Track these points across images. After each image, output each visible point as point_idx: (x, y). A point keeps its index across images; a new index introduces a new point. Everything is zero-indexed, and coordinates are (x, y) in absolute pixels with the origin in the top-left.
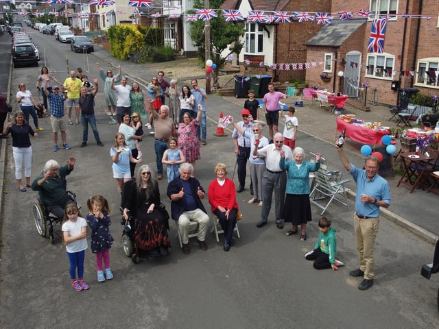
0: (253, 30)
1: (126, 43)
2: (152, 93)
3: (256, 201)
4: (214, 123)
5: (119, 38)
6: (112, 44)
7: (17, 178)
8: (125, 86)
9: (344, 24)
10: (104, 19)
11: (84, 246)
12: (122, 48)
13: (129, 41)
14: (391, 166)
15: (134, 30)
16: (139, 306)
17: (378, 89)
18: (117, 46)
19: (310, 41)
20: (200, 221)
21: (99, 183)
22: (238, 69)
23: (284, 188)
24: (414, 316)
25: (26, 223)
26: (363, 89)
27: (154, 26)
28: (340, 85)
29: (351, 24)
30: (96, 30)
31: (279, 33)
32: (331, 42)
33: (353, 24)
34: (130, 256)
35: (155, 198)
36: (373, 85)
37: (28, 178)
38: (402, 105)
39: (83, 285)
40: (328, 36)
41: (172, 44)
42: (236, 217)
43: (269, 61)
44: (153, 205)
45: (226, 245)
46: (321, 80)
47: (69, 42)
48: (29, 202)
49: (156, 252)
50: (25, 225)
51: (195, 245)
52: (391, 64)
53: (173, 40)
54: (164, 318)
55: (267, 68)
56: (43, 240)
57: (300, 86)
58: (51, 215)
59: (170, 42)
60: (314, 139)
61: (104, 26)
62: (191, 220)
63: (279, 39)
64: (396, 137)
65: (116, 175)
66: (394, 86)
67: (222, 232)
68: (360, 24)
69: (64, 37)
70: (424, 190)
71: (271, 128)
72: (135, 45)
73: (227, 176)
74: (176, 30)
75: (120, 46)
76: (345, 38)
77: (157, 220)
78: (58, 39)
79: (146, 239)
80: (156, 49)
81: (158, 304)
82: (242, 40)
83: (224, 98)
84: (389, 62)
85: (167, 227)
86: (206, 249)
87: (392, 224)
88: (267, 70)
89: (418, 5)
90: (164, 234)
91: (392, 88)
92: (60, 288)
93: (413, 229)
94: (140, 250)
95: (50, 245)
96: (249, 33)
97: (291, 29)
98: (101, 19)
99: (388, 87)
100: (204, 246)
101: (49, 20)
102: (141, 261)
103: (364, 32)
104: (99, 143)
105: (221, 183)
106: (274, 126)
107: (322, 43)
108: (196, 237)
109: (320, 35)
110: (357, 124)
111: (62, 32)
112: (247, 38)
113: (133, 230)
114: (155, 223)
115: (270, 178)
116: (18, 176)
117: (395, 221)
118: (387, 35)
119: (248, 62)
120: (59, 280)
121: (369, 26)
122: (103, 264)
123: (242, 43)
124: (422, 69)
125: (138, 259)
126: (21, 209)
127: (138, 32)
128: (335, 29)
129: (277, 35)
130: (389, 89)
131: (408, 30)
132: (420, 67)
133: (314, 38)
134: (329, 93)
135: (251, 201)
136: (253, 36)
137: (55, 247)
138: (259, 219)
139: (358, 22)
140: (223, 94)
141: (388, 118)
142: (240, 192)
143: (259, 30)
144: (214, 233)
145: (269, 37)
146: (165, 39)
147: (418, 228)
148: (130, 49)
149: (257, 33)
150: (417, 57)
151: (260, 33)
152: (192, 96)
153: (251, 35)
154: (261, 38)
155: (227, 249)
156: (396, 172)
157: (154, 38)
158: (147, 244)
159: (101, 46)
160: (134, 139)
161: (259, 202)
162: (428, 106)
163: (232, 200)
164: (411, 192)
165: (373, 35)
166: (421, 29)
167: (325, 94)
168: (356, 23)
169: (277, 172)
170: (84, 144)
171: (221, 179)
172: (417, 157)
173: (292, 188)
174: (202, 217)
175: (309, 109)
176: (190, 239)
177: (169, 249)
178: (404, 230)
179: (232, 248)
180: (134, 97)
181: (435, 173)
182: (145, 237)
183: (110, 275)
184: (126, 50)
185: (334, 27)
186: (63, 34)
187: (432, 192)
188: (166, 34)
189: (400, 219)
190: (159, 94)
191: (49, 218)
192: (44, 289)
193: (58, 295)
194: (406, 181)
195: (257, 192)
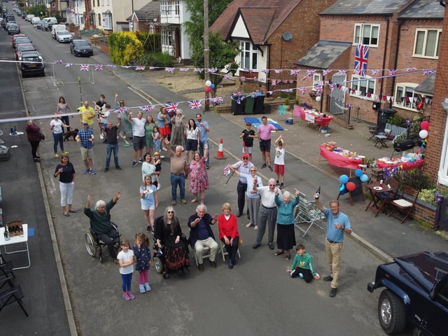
0: (248, 48)
1: (126, 51)
2: (161, 121)
3: (252, 225)
4: (214, 145)
5: (120, 47)
6: (112, 51)
7: (62, 205)
8: (140, 119)
9: (331, 46)
10: (100, 18)
11: (131, 270)
12: (123, 56)
13: (129, 50)
14: (362, 192)
15: (133, 39)
16: (172, 311)
17: (361, 107)
18: (117, 54)
19: (300, 60)
20: (211, 247)
21: (127, 209)
22: (233, 82)
23: (275, 220)
24: (362, 318)
25: (76, 245)
26: (347, 109)
27: (152, 32)
28: (327, 103)
29: (337, 47)
30: (91, 28)
31: (272, 52)
32: (319, 64)
33: (340, 47)
34: (161, 273)
35: (178, 231)
36: (357, 104)
37: (70, 205)
38: (380, 127)
39: (131, 295)
40: (317, 57)
41: (171, 50)
42: (238, 243)
43: (263, 77)
44: (178, 237)
45: (231, 264)
46: (310, 98)
47: (67, 42)
48: (74, 226)
49: (181, 271)
50: (77, 247)
51: (208, 264)
52: (373, 86)
53: (171, 47)
54: (190, 319)
55: (261, 84)
56: (94, 259)
57: (291, 101)
58: (101, 242)
59: (167, 49)
60: (301, 163)
61: (100, 24)
62: (205, 246)
63: (272, 58)
64: (368, 167)
65: (143, 208)
66: (375, 106)
67: (227, 253)
68: (345, 48)
69: (61, 37)
70: (386, 214)
71: (264, 154)
72: (135, 54)
73: (231, 213)
74: (174, 38)
75: (120, 54)
76: (331, 61)
77: (181, 248)
78: (55, 38)
79: (174, 262)
80: (155, 57)
81: (185, 310)
82: (238, 59)
83: (222, 115)
84: (371, 83)
85: (188, 251)
86: (216, 267)
87: (358, 245)
88: (260, 86)
89: (396, 35)
90: (187, 257)
91: (373, 108)
92: (115, 297)
93: (372, 249)
94: (168, 269)
95: (99, 264)
96: (245, 51)
97: (283, 49)
98: (97, 17)
99: (370, 108)
100: (214, 264)
101: (42, 13)
102: (169, 277)
103: (349, 55)
104: (118, 167)
105: (227, 218)
106: (267, 153)
107: (310, 64)
108: (208, 258)
109: (310, 55)
110: (337, 153)
111: (59, 31)
112: (242, 56)
113: (164, 255)
114: (179, 250)
115: (265, 212)
116: (63, 203)
117: (360, 242)
118: (369, 59)
119: (243, 78)
120: (113, 291)
121: (353, 50)
122: (144, 280)
123: (237, 63)
124: (400, 92)
125: (167, 276)
126: (70, 233)
127: (137, 41)
128: (323, 51)
129: (270, 55)
130: (370, 109)
131: (388, 58)
132: (398, 90)
133: (304, 58)
134: (316, 113)
135: (248, 225)
136: (248, 54)
137: (103, 266)
138: (254, 242)
139: (345, 46)
140: (220, 111)
141: (368, 137)
142: (239, 216)
143: (253, 49)
144: (221, 254)
145: (263, 56)
146: (163, 46)
147: (376, 249)
148: (131, 57)
149: (251, 51)
150: (396, 81)
151: (255, 52)
152: (197, 128)
153: (246, 52)
154: (255, 56)
155: (231, 268)
156: (367, 197)
157: (152, 44)
158: (174, 265)
159: (99, 47)
160: (155, 174)
161: (255, 226)
162: (404, 127)
163: (234, 231)
164: (376, 216)
165: (357, 59)
166: (399, 56)
167: (312, 114)
168: (342, 46)
169: (270, 208)
170: (107, 170)
171: (227, 215)
172: (381, 188)
173: (281, 220)
174: (212, 243)
175: (298, 127)
176: (204, 259)
177: (189, 268)
178: (366, 250)
179: (235, 266)
180: (148, 128)
181: (395, 201)
182: (172, 260)
183: (148, 288)
184: (127, 58)
185: (322, 49)
186: (61, 34)
187: (393, 216)
188: (163, 40)
189: (363, 241)
190: (167, 122)
191: (99, 244)
192: (103, 298)
193: (114, 303)
194: (373, 206)
195: (253, 216)
